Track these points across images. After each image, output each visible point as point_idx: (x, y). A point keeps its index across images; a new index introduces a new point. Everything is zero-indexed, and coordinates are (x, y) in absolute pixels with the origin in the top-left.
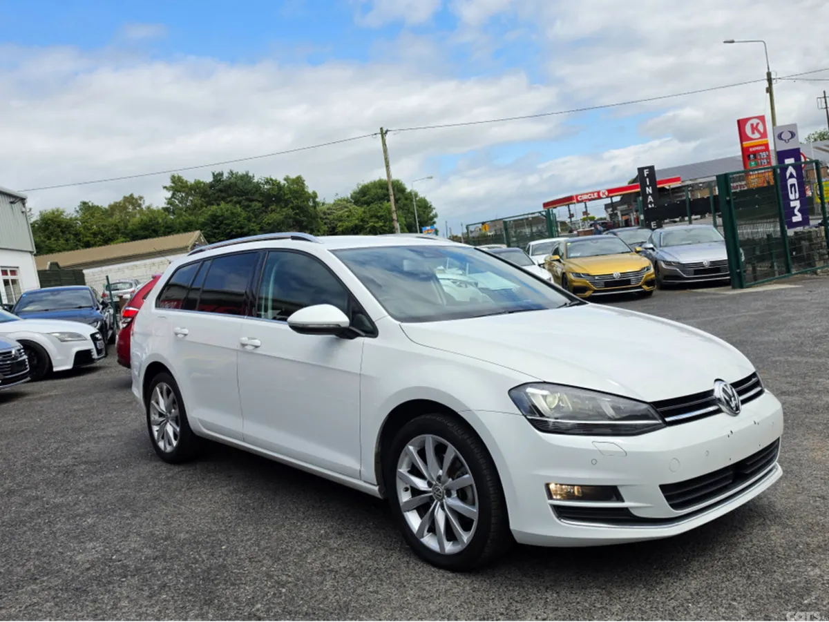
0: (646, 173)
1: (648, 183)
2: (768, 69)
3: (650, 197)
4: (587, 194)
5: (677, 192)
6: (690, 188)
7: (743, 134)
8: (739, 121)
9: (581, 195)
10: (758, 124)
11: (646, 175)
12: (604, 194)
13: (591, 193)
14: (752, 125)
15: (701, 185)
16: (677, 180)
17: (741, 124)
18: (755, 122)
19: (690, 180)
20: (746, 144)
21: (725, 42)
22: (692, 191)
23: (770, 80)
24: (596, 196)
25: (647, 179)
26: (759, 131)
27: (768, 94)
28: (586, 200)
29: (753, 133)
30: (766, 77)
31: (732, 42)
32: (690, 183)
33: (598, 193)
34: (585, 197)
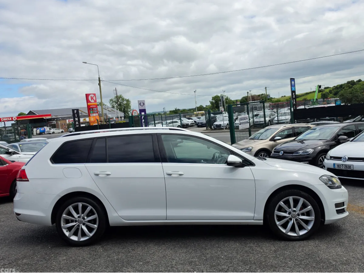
0: (75, 111)
1: (76, 116)
2: (99, 76)
3: (77, 122)
4: (6, 118)
5: (50, 121)
6: (56, 119)
7: (88, 100)
8: (86, 94)
9: (3, 118)
10: (93, 97)
11: (75, 113)
12: (15, 119)
13: (8, 118)
14: (91, 97)
15: (60, 118)
16: (50, 115)
17: (87, 96)
18: (92, 95)
19: (55, 116)
20: (89, 104)
21: (83, 62)
22: (56, 121)
23: (100, 81)
24: (11, 119)
25: (76, 115)
26: (94, 100)
27: (99, 86)
28: (6, 121)
29: (92, 100)
30: (98, 79)
31: (86, 63)
32: (55, 117)
33: (12, 118)
34: (5, 119)
